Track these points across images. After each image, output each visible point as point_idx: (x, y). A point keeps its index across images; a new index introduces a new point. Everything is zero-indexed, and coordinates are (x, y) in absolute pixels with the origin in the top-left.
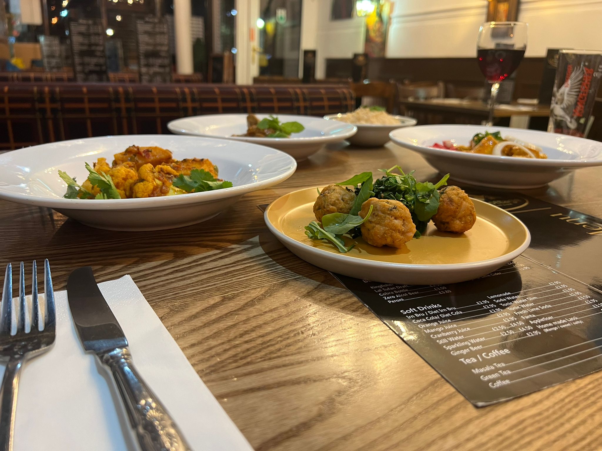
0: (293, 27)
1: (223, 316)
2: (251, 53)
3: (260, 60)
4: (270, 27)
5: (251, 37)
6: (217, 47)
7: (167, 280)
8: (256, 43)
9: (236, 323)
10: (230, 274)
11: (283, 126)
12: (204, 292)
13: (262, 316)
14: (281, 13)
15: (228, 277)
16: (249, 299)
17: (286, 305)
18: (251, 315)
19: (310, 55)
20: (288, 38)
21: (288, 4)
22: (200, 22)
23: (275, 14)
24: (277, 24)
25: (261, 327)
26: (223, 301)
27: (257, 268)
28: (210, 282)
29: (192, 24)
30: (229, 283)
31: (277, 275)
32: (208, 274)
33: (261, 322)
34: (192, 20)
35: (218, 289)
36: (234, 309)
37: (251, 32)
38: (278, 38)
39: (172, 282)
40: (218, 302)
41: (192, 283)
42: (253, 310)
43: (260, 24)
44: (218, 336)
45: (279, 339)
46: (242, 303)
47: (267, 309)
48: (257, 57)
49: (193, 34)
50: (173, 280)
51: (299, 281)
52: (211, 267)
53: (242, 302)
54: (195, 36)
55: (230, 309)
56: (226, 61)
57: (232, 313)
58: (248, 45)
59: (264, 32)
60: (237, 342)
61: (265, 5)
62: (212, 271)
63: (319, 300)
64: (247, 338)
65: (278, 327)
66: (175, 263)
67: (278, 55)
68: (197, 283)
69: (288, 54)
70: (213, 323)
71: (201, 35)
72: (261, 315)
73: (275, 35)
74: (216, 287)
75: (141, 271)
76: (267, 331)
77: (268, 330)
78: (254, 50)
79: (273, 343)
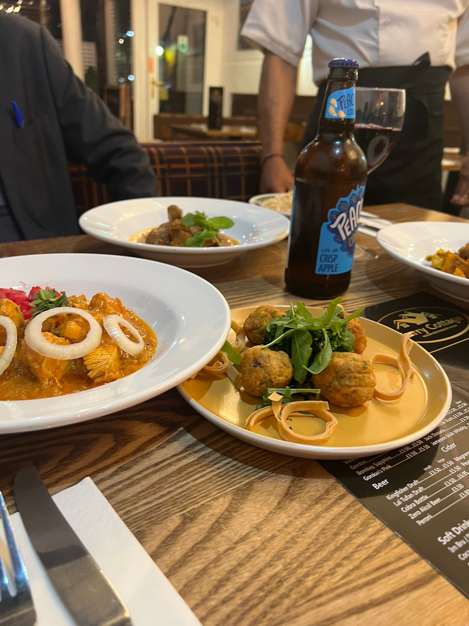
0: (196, 56)
1: (188, 553)
2: (151, 86)
3: (160, 93)
4: (170, 55)
5: (150, 68)
6: (113, 78)
7: (113, 486)
8: (155, 75)
9: (206, 564)
10: (184, 471)
11: (210, 222)
12: (159, 507)
13: (234, 551)
14: (183, 40)
15: (182, 477)
16: (214, 519)
17: (258, 528)
18: (221, 549)
19: (216, 93)
20: (190, 68)
21: (190, 29)
22: (92, 47)
23: (176, 41)
24: (177, 52)
25: (235, 572)
26: (183, 523)
27: (213, 459)
28: (162, 487)
29: (83, 49)
30: (185, 488)
31: (238, 472)
32: (158, 474)
33: (234, 563)
34: (83, 45)
35: (174, 502)
36: (199, 539)
37: (149, 61)
38: (180, 68)
39: (120, 490)
40: (178, 527)
41: (143, 491)
42: (221, 539)
43: (159, 51)
44: (190, 592)
45: (261, 594)
46: (207, 526)
47: (237, 538)
48: (156, 90)
49: (84, 62)
50: (120, 486)
51: (265, 481)
52: (160, 460)
53: (205, 524)
54: (87, 64)
55: (195, 539)
56: (123, 95)
57: (198, 546)
58: (147, 77)
59: (163, 60)
60: (213, 603)
61: (164, 30)
62: (162, 467)
63: (293, 517)
64: (223, 594)
65: (255, 570)
66: (117, 454)
67: (179, 88)
68: (148, 491)
69: (190, 88)
70: (180, 567)
71: (94, 64)
72: (232, 548)
73: (176, 65)
74: (172, 498)
75: (79, 470)
76: (244, 580)
77: (243, 578)
78: (154, 83)
79: (255, 601)
